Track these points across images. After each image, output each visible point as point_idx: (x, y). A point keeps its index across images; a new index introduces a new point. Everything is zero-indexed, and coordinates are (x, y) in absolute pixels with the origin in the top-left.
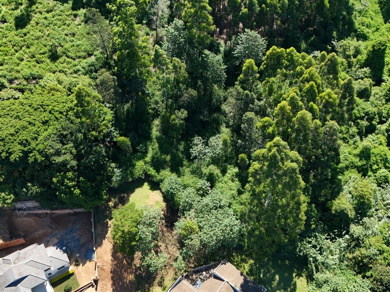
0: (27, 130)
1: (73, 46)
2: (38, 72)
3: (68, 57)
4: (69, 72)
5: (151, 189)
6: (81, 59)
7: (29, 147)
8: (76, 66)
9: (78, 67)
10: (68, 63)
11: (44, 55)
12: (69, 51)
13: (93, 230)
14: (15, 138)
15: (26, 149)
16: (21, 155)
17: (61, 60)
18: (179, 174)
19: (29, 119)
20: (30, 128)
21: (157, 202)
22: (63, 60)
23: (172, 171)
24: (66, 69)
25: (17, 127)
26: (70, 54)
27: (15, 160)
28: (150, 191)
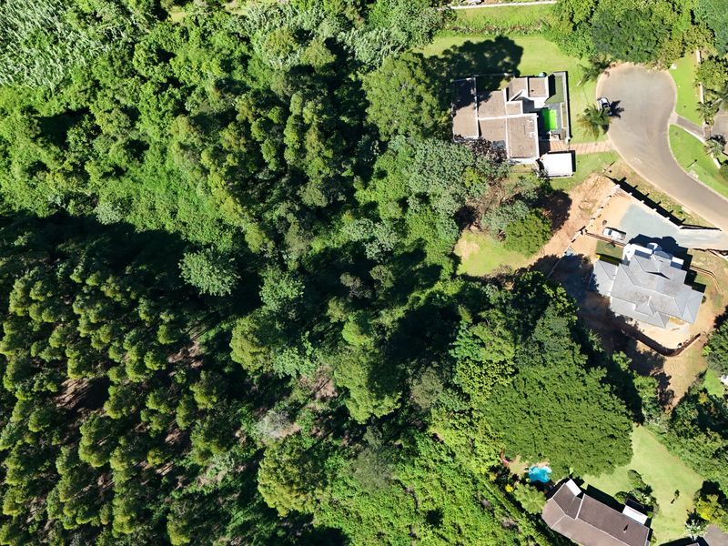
0: (568, 393)
1: (397, 516)
2: (472, 511)
3: (416, 502)
4: (434, 476)
5: (460, 263)
6: (404, 482)
7: (580, 371)
8: (420, 477)
9: (418, 473)
10: (425, 492)
11: (444, 534)
12: (409, 509)
13: (553, 271)
14: (586, 394)
15: (584, 372)
16: (592, 369)
17: (429, 507)
18: (420, 243)
19: (556, 405)
20: (561, 392)
21: (469, 241)
22: (425, 505)
23: (424, 255)
24: (436, 483)
25: (574, 406)
26: (412, 505)
27: (602, 368)
28: (462, 261)
